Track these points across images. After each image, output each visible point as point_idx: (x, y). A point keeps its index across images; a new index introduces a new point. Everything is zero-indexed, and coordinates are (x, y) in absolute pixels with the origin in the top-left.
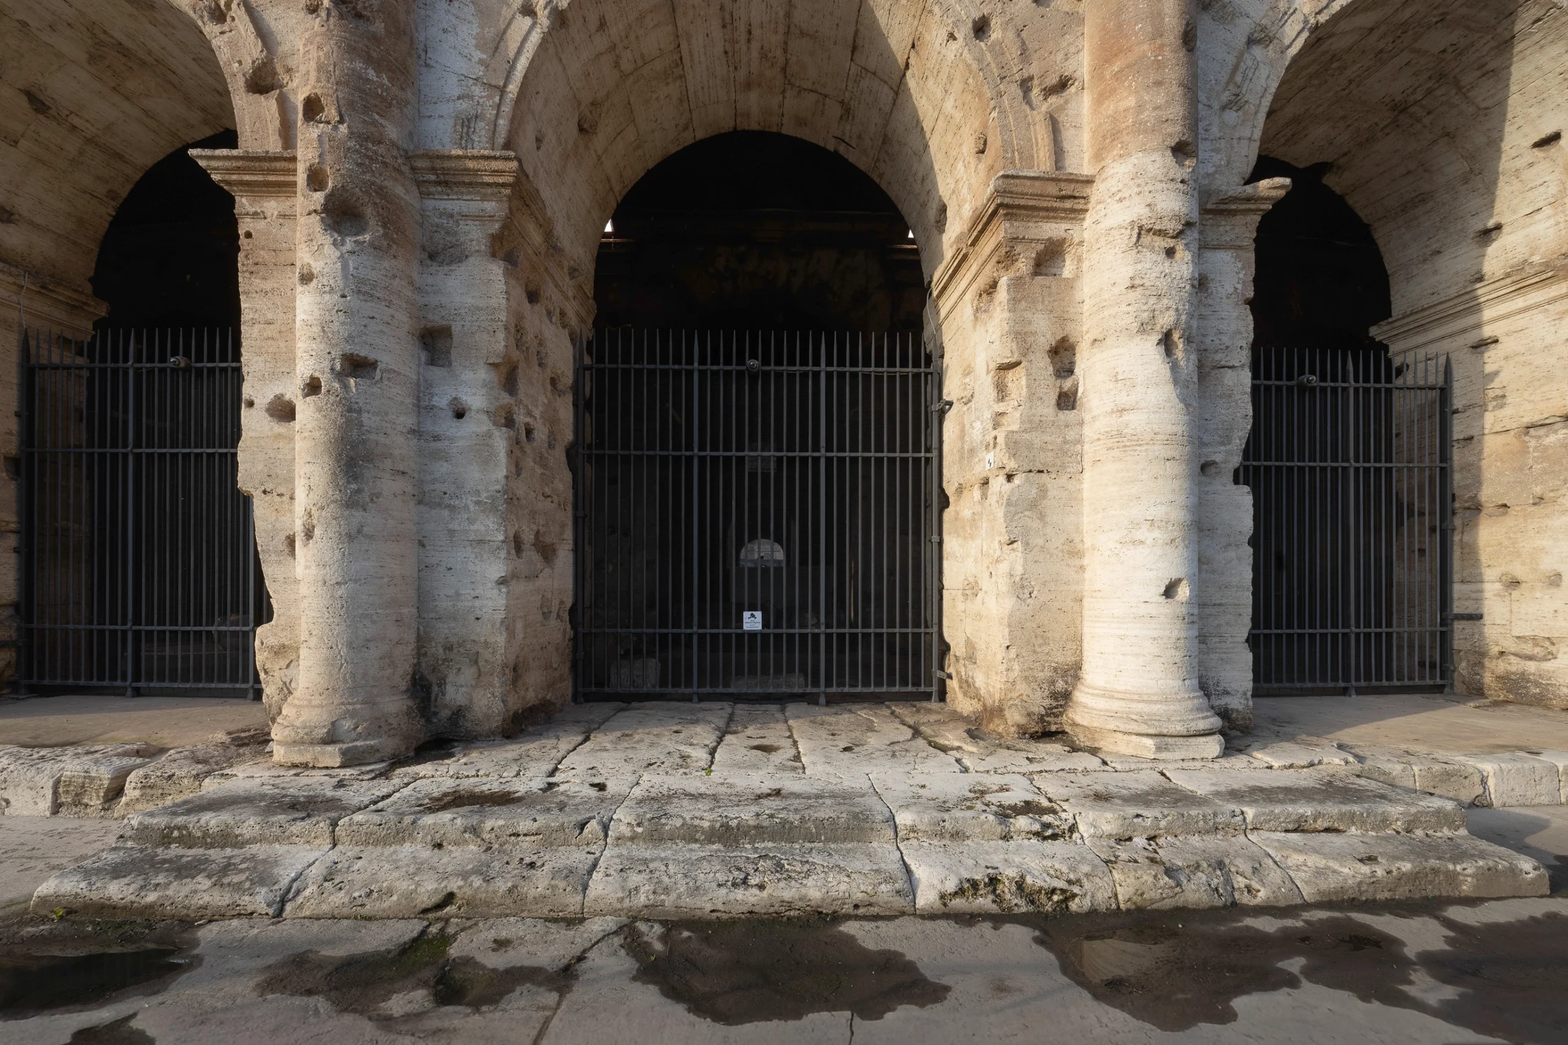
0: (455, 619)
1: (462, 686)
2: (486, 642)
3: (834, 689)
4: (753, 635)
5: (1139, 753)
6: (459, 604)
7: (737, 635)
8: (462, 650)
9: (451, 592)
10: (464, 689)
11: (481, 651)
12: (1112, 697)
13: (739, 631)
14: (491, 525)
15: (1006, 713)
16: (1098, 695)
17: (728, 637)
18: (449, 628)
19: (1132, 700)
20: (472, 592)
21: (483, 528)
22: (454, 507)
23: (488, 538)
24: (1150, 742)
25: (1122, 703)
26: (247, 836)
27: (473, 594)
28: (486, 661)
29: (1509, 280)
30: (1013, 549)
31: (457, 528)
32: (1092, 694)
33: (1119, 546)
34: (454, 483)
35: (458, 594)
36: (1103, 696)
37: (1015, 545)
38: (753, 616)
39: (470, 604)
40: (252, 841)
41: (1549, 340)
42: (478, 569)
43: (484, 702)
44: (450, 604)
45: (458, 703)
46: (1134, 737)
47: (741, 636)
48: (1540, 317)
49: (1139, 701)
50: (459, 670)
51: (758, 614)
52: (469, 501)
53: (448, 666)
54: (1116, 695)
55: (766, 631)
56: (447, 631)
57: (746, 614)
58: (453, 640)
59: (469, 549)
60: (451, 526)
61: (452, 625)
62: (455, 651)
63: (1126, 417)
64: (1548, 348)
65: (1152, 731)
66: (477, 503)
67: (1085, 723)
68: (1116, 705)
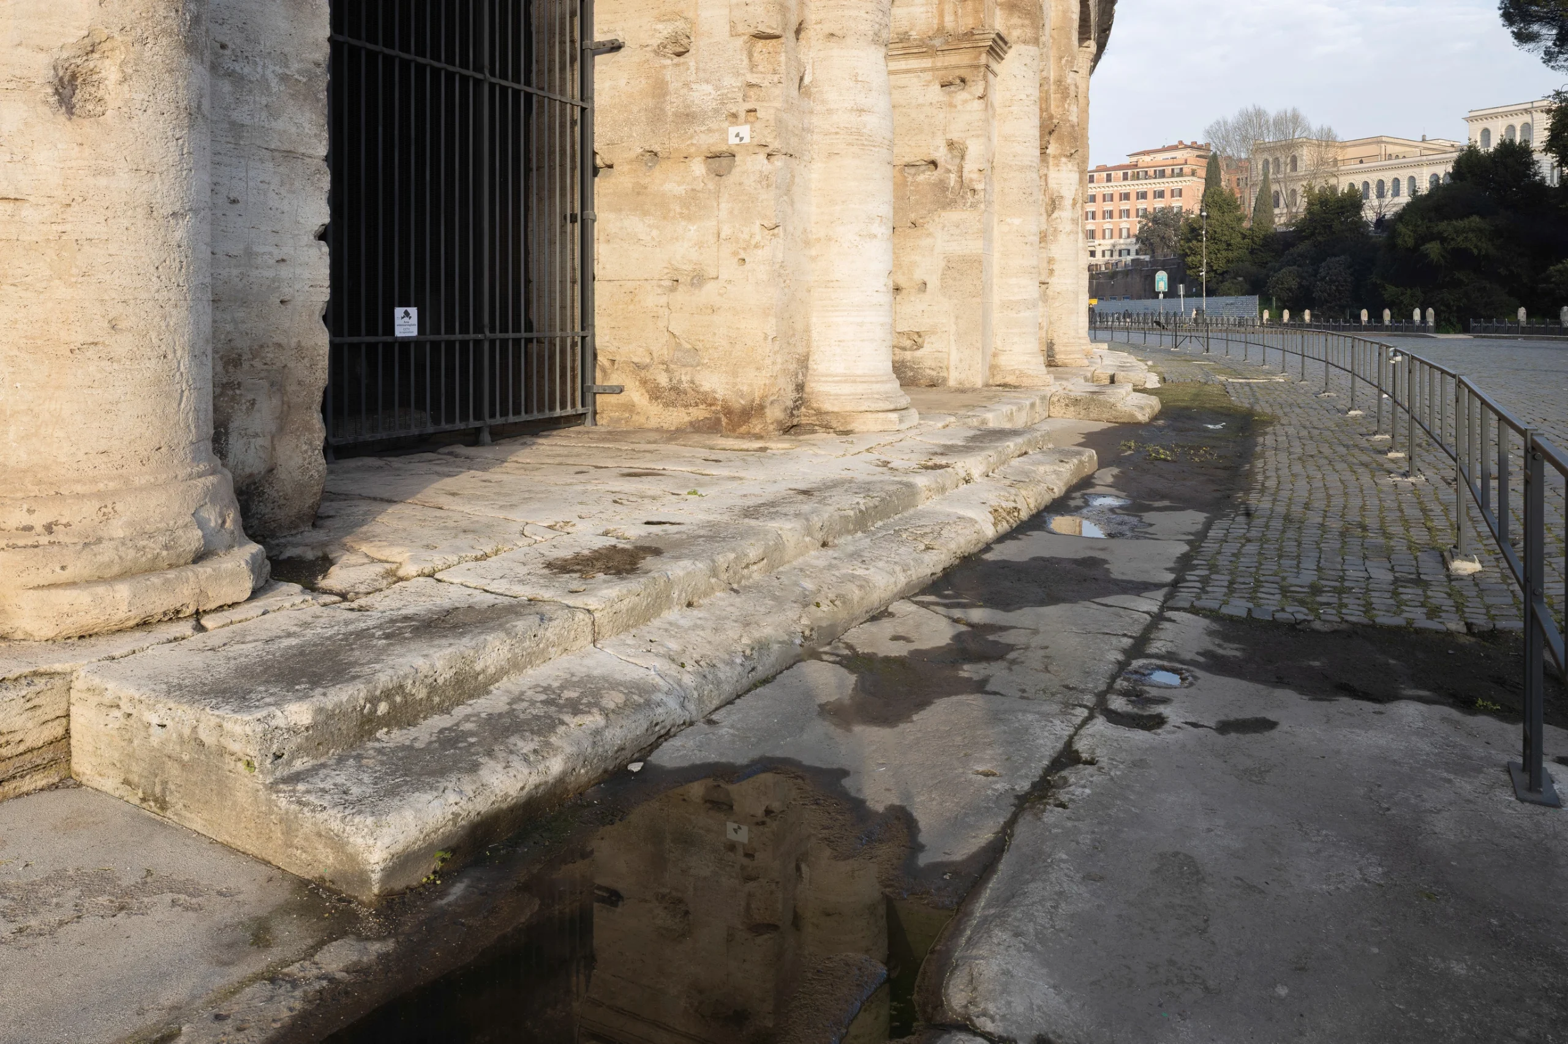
0: (244, 303)
1: (256, 435)
2: (299, 347)
3: (499, 420)
4: (405, 343)
5: (886, 428)
6: (254, 273)
7: (385, 344)
8: (257, 363)
9: (237, 249)
10: (260, 441)
11: (291, 365)
12: (855, 382)
13: (389, 339)
14: (307, 125)
15: (767, 410)
16: (840, 382)
17: (372, 347)
18: (234, 321)
19: (872, 382)
20: (276, 251)
21: (293, 130)
22: (242, 78)
23: (302, 150)
24: (894, 416)
25: (865, 386)
26: (491, 670)
27: (278, 254)
28: (299, 383)
29: (900, 45)
30: (773, 235)
31: (247, 121)
32: (834, 382)
33: (858, 238)
34: (242, 30)
35: (249, 253)
36: (846, 382)
37: (776, 231)
38: (407, 314)
39: (270, 274)
40: (502, 673)
41: (921, 100)
42: (286, 208)
43: (297, 460)
44: (235, 272)
45: (248, 471)
46: (880, 414)
47: (389, 347)
48: (915, 80)
49: (877, 382)
50: (253, 403)
51: (413, 311)
52: (272, 70)
53: (233, 399)
54: (858, 379)
55: (422, 338)
56: (229, 327)
57: (399, 312)
58: (242, 344)
59: (269, 165)
60: (235, 115)
61: (240, 314)
62: (246, 366)
63: (865, 118)
64: (920, 106)
65: (892, 407)
66: (284, 78)
67: (836, 409)
68: (860, 388)
